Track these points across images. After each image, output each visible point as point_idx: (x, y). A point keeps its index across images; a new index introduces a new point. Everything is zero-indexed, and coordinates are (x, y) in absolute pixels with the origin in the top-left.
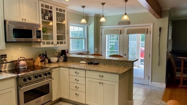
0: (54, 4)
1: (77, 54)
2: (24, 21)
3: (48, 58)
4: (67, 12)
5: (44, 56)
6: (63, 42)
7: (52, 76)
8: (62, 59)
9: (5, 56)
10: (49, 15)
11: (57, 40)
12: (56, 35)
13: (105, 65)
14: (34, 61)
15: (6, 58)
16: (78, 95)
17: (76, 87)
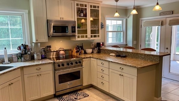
0: (88, 2)
1: (112, 47)
2: (62, 19)
3: (84, 50)
4: (101, 7)
5: (80, 48)
6: (96, 35)
7: (82, 64)
8: (96, 50)
9: (50, 47)
10: (84, 12)
11: (91, 34)
12: (90, 29)
13: (132, 58)
14: (72, 52)
15: (51, 49)
16: (104, 84)
17: (102, 76)
